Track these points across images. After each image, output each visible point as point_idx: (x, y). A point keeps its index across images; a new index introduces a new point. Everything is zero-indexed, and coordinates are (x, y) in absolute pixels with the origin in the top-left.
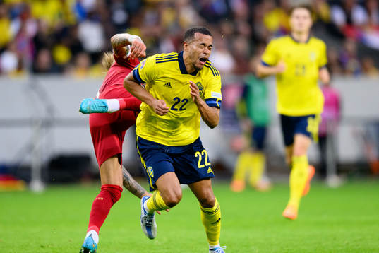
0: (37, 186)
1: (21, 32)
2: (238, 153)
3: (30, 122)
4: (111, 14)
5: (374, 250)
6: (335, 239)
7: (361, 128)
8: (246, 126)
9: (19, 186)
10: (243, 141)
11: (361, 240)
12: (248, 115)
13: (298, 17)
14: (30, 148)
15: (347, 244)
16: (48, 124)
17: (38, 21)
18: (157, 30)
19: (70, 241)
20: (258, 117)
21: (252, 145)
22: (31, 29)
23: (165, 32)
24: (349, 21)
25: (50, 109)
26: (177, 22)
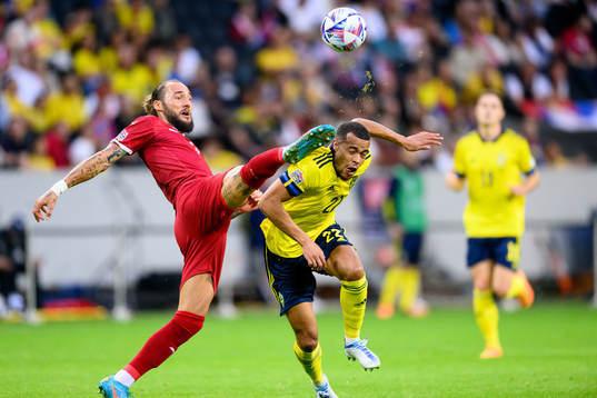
0: (122, 313)
1: (98, 112)
2: (385, 268)
3: (112, 230)
4: (217, 87)
5: (562, 393)
6: (512, 379)
7: (545, 235)
8: (395, 232)
9: (98, 313)
10: (392, 253)
11: (546, 380)
12: (397, 218)
13: (485, 105)
14: (113, 264)
15: (528, 386)
16: (135, 232)
17: (121, 97)
18: (277, 109)
19: (165, 385)
20: (411, 221)
21: (403, 258)
22: (112, 108)
23: (288, 110)
24: (528, 94)
25: (138, 213)
26: (304, 97)
